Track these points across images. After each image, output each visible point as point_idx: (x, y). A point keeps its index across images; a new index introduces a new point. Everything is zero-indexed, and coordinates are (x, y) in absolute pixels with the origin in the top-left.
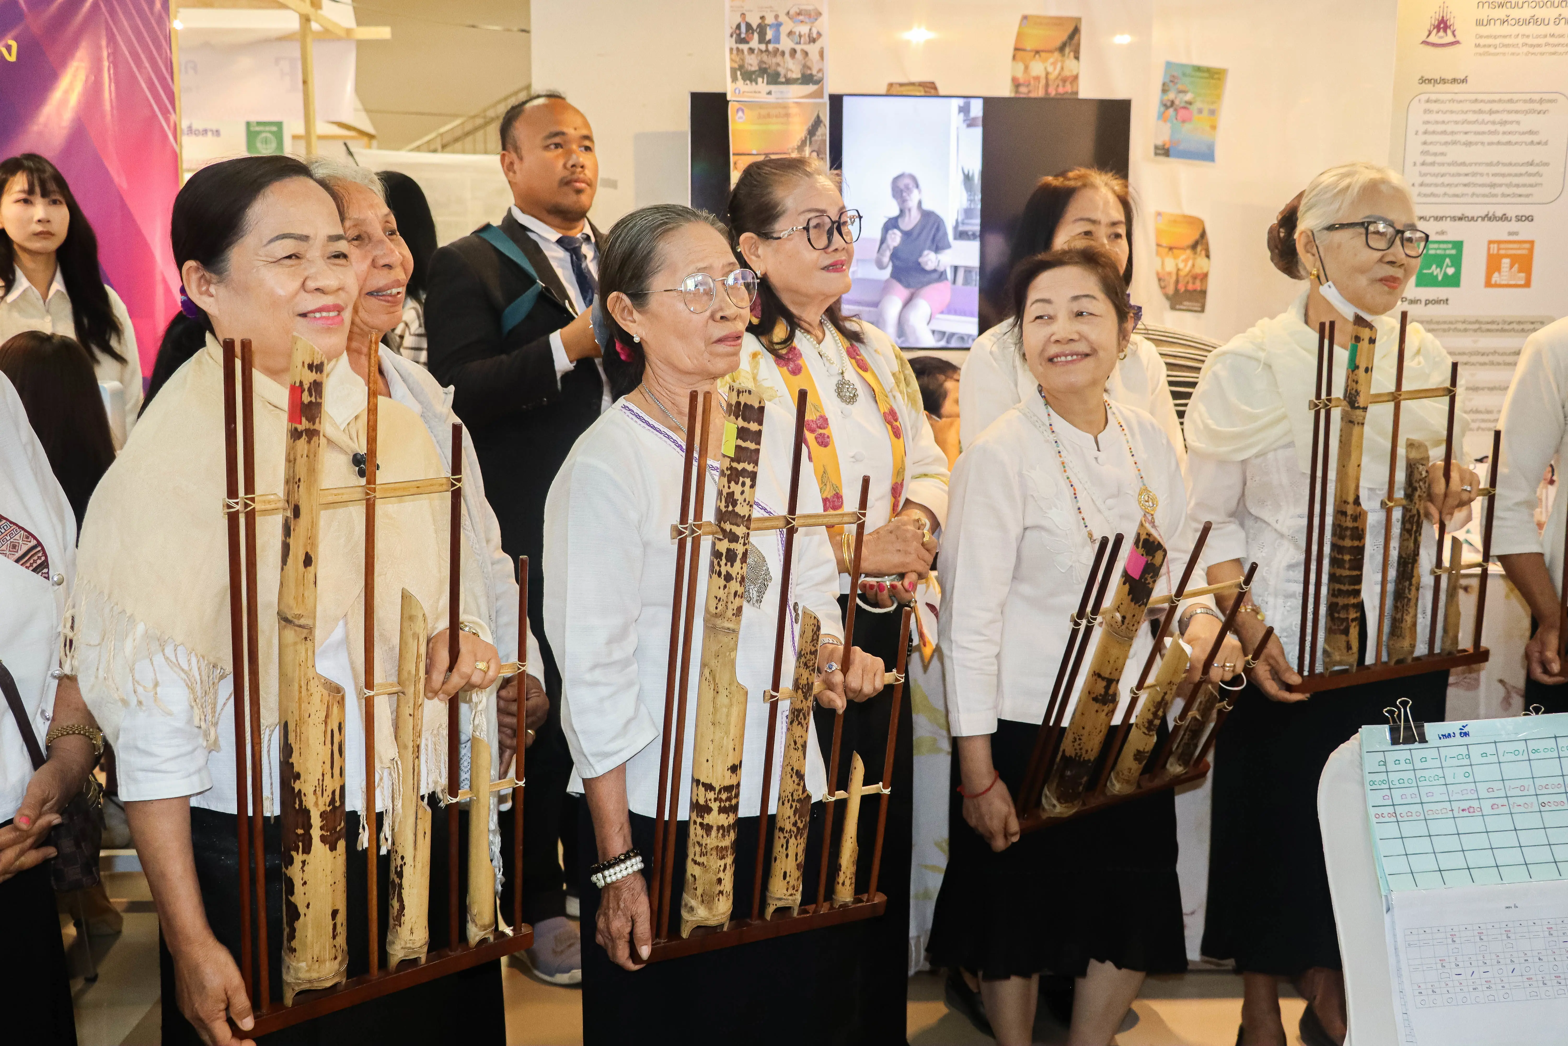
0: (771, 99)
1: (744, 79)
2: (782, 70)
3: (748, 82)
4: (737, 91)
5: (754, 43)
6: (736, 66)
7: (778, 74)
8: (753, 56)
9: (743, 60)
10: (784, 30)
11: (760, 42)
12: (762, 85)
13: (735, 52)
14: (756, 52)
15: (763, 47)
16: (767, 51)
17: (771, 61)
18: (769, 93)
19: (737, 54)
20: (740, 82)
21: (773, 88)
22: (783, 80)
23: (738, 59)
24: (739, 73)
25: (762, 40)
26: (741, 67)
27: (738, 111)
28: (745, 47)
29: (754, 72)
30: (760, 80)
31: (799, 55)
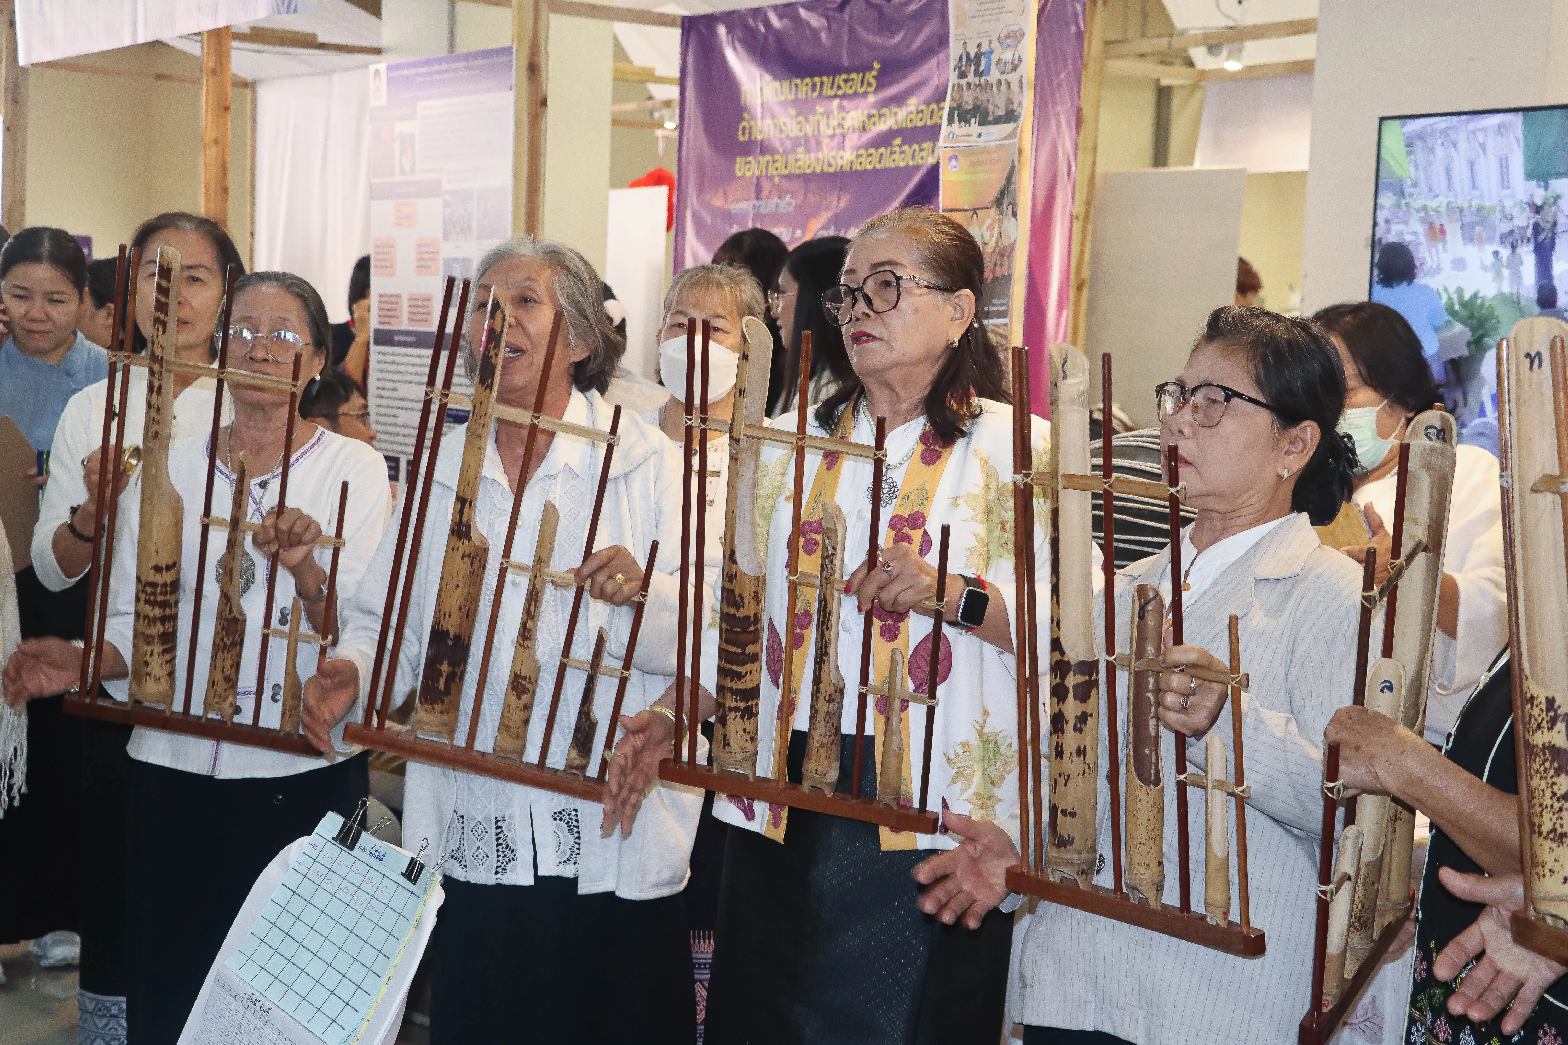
0: (980, 143)
1: (960, 121)
2: (991, 107)
3: (963, 124)
4: (951, 136)
5: (971, 78)
6: (955, 105)
7: (986, 113)
8: (970, 92)
9: (961, 97)
10: (994, 59)
11: (975, 75)
12: (974, 127)
13: (956, 89)
14: (972, 86)
15: (977, 80)
16: (980, 85)
17: (983, 96)
18: (979, 136)
19: (958, 92)
20: (956, 123)
21: (984, 129)
22: (991, 119)
23: (957, 98)
24: (956, 113)
25: (978, 74)
26: (960, 106)
27: (951, 158)
28: (963, 82)
29: (968, 111)
30: (973, 120)
31: (1004, 87)
